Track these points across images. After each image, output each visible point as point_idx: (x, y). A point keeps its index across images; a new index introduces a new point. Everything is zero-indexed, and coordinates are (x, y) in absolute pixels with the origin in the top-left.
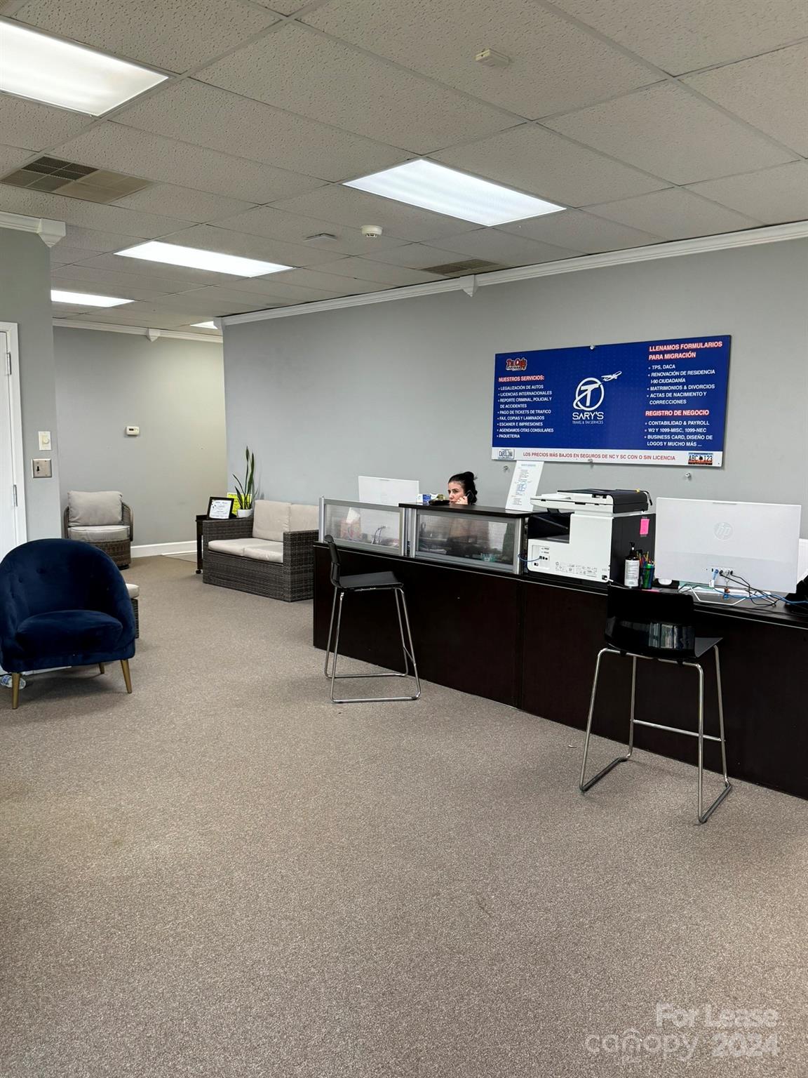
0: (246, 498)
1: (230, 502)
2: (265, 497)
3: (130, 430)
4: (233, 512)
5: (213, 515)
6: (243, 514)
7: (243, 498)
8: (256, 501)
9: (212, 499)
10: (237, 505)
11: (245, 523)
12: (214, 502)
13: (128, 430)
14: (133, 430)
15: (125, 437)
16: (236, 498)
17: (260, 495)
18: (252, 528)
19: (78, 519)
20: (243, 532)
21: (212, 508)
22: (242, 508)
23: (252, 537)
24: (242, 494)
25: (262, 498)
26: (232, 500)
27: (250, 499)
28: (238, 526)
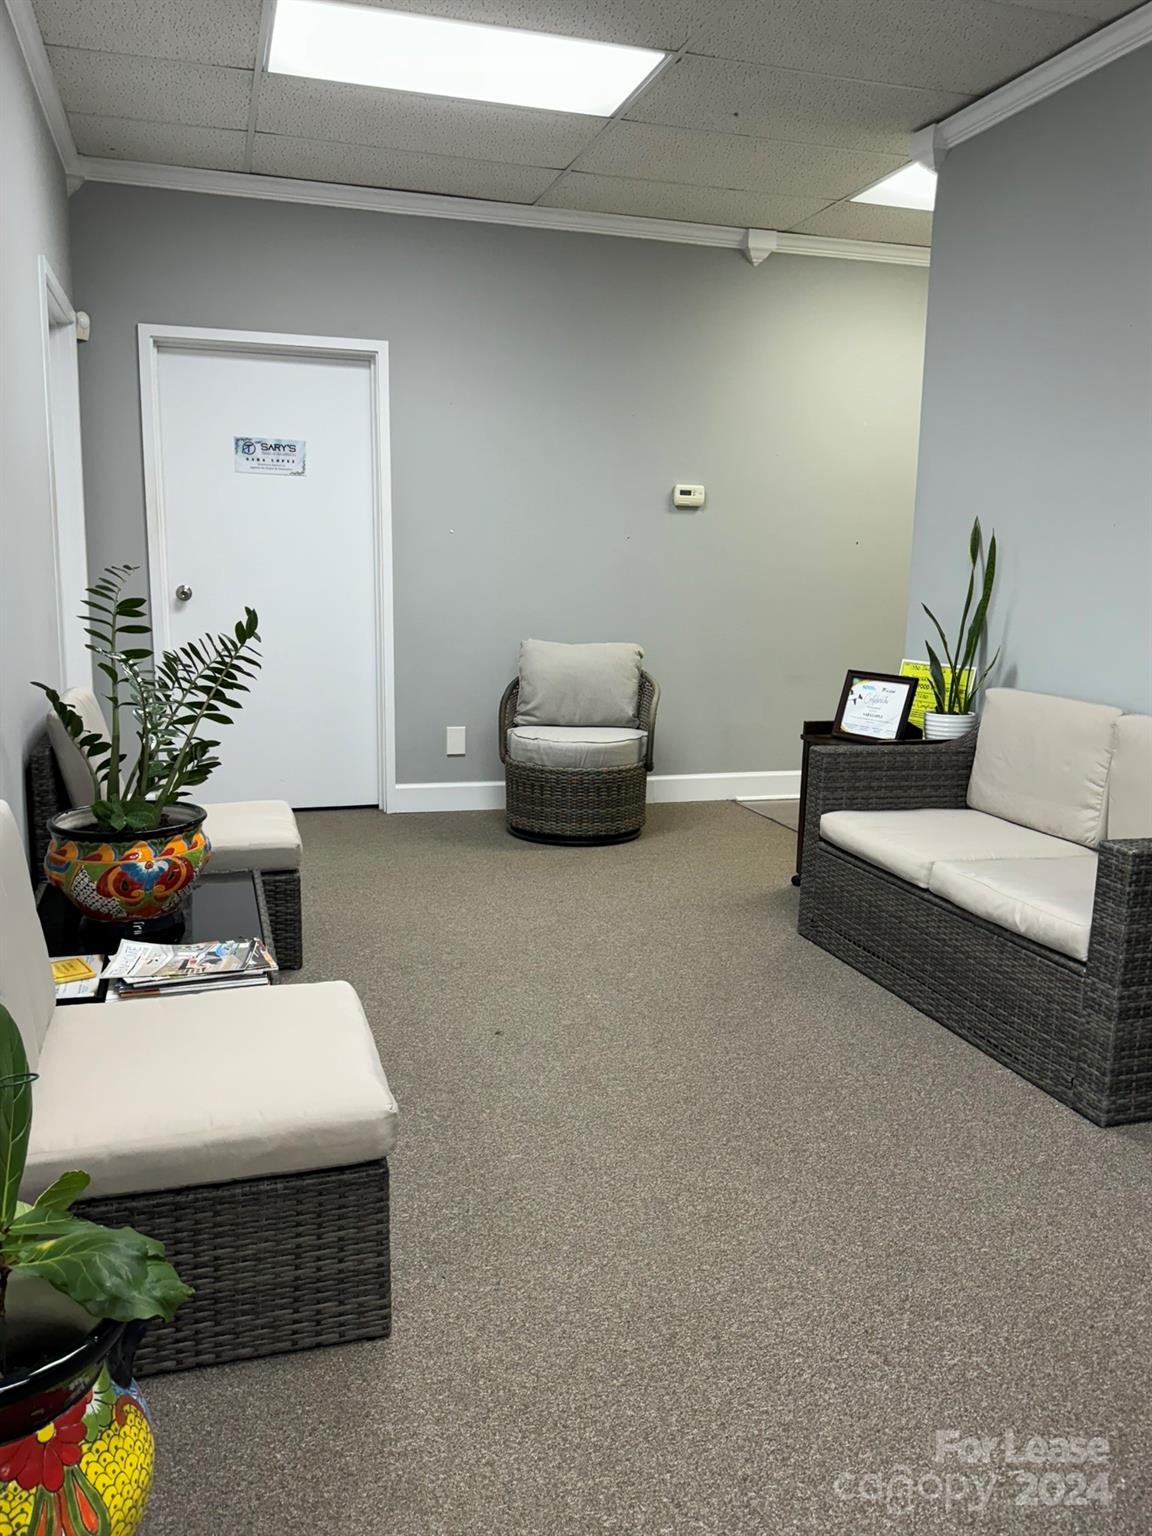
0: (956, 680)
1: (905, 688)
2: (1021, 679)
3: (683, 493)
4: (911, 719)
5: (851, 723)
6: (942, 727)
7: (948, 677)
8: (989, 692)
9: (854, 675)
10: (926, 697)
11: (944, 758)
12: (859, 687)
13: (677, 493)
14: (688, 493)
15: (670, 511)
16: (924, 674)
17: (1005, 670)
18: (968, 777)
19: (534, 708)
20: (936, 788)
21: (850, 703)
22: (940, 710)
23: (967, 807)
24: (945, 665)
25: (1010, 682)
26: (913, 683)
27: (967, 682)
28: (924, 768)
